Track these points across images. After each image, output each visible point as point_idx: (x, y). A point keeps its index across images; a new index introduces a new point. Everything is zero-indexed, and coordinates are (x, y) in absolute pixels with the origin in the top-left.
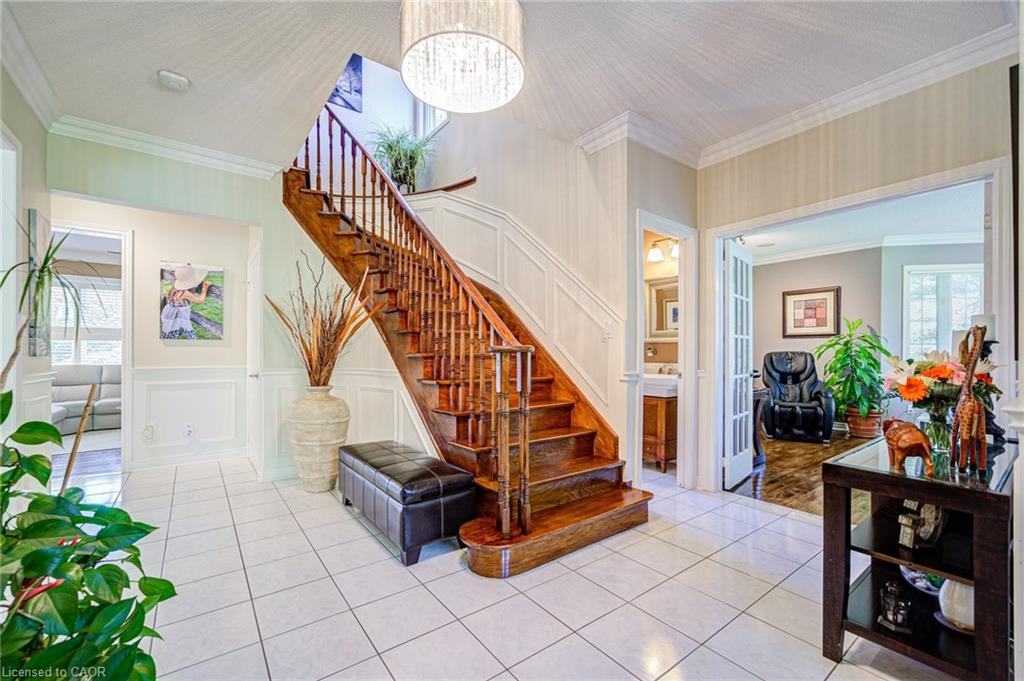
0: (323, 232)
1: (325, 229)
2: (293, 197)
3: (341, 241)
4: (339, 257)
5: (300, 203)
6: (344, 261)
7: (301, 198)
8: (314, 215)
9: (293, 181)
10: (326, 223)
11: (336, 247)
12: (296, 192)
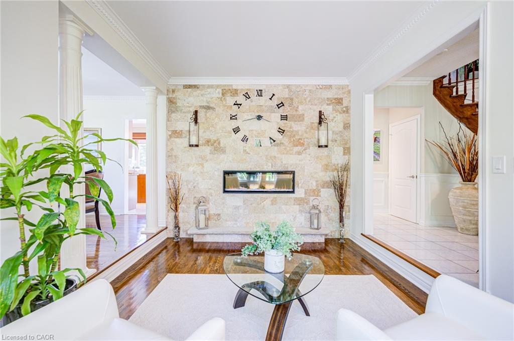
0: (453, 105)
1: (455, 104)
2: (437, 91)
3: (465, 109)
4: (464, 117)
5: (440, 93)
6: (467, 118)
7: (441, 91)
8: (448, 98)
9: (437, 83)
10: (455, 101)
11: (462, 112)
12: (438, 88)
